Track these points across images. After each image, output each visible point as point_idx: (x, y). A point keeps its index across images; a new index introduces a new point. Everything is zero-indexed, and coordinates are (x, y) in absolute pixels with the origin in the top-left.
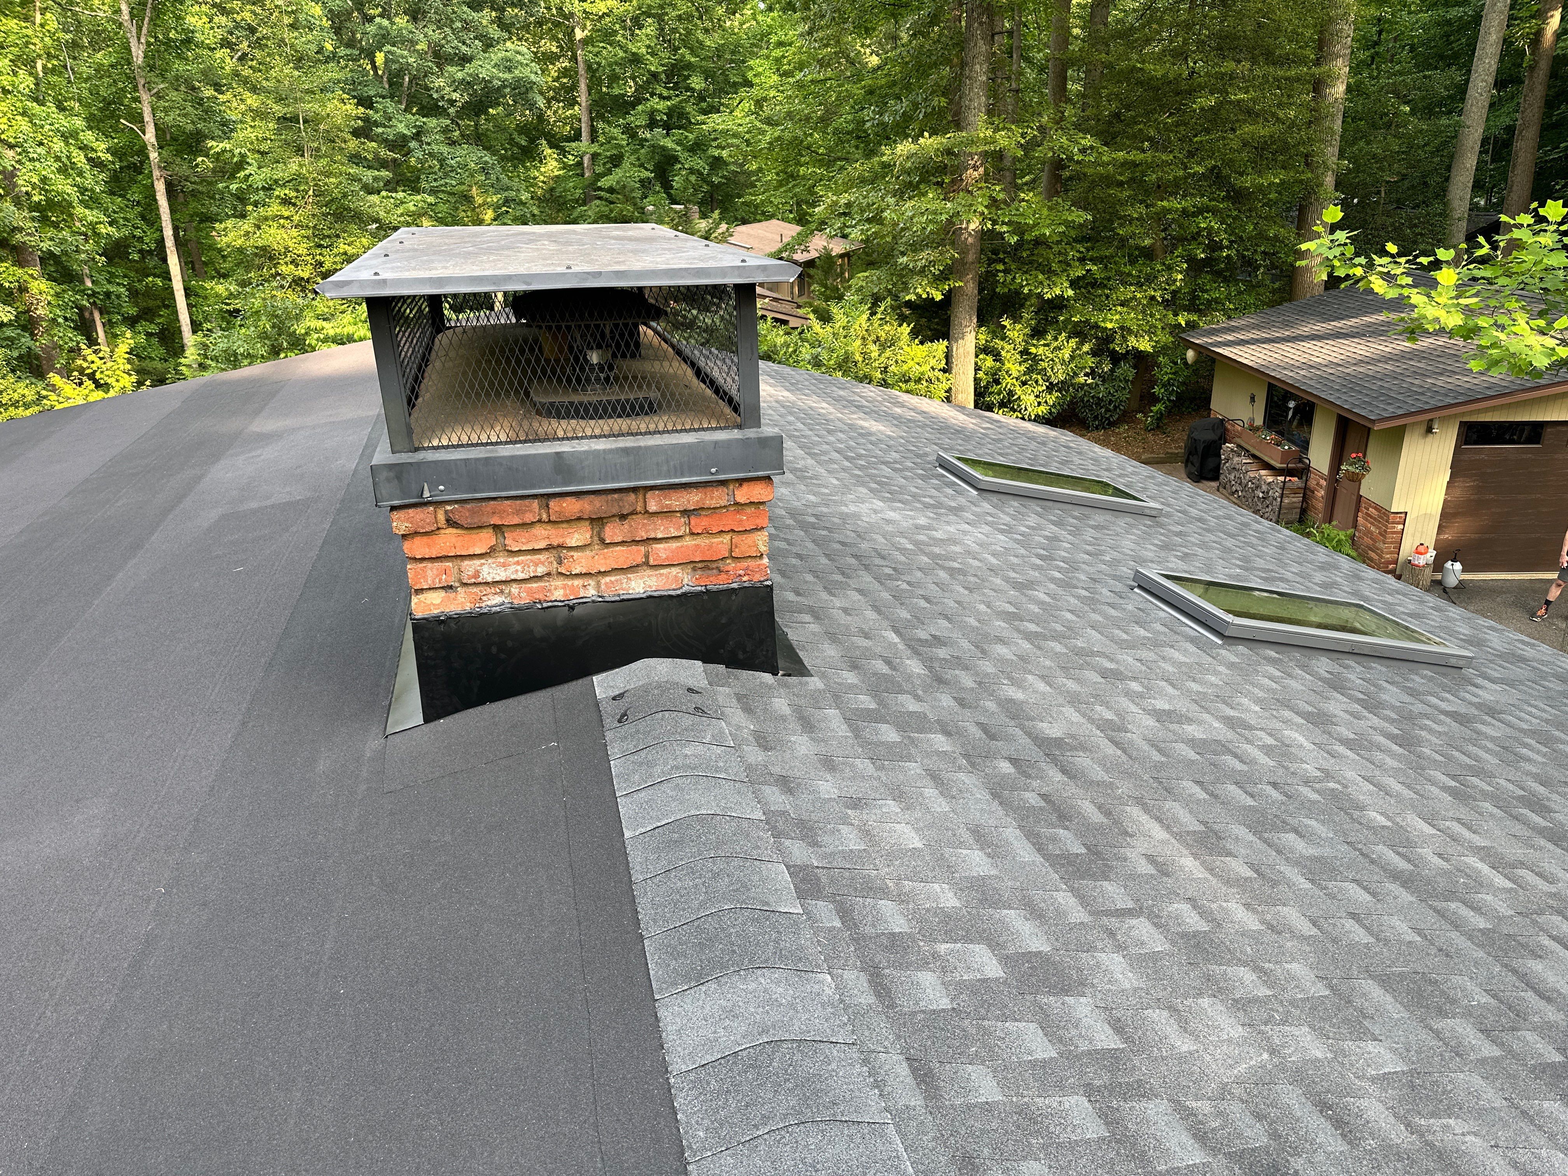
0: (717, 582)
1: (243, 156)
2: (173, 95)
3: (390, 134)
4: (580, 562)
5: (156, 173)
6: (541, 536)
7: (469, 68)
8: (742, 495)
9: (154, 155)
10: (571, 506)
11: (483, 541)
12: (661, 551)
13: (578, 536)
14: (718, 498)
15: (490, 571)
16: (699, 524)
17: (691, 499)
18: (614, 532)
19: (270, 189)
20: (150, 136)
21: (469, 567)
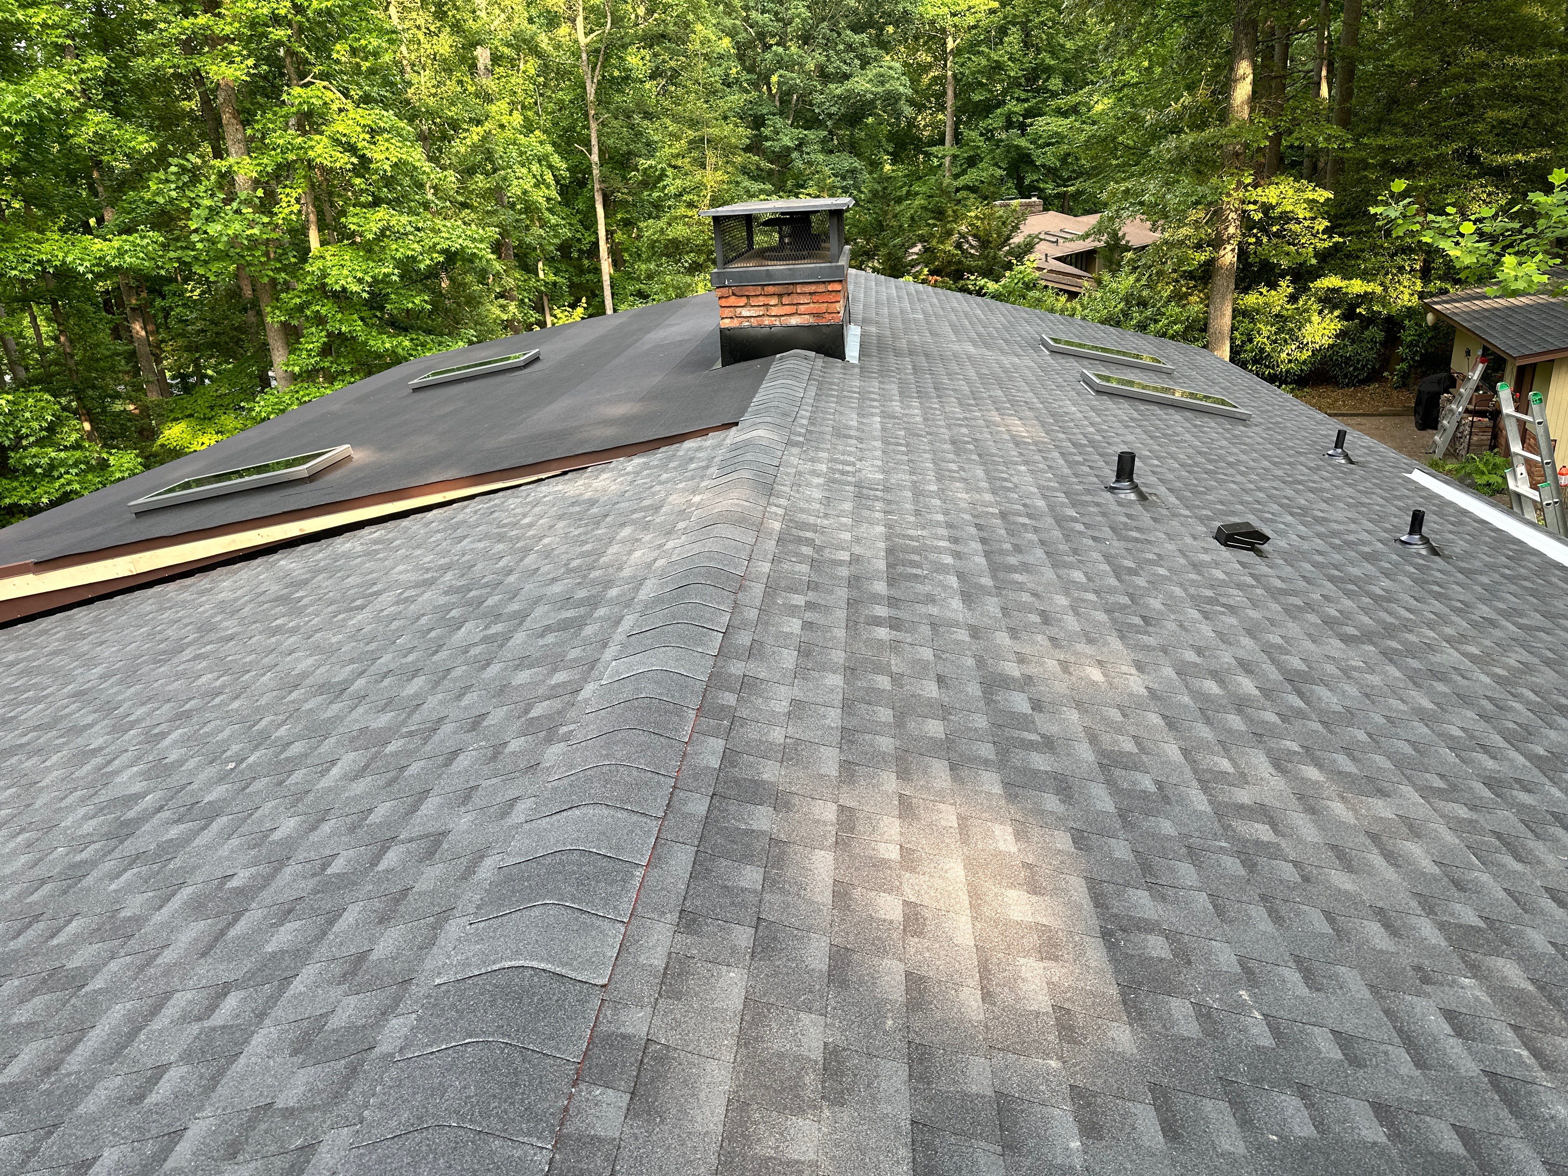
0: (822, 322)
1: (663, 170)
2: (615, 123)
3: (777, 146)
4: (774, 311)
5: (597, 186)
6: (762, 300)
7: (849, 85)
8: (830, 287)
9: (596, 172)
10: (771, 290)
11: (743, 301)
12: (802, 308)
13: (773, 301)
14: (821, 288)
15: (745, 312)
16: (816, 298)
17: (813, 288)
18: (786, 300)
19: (681, 195)
20: (595, 158)
21: (738, 310)
